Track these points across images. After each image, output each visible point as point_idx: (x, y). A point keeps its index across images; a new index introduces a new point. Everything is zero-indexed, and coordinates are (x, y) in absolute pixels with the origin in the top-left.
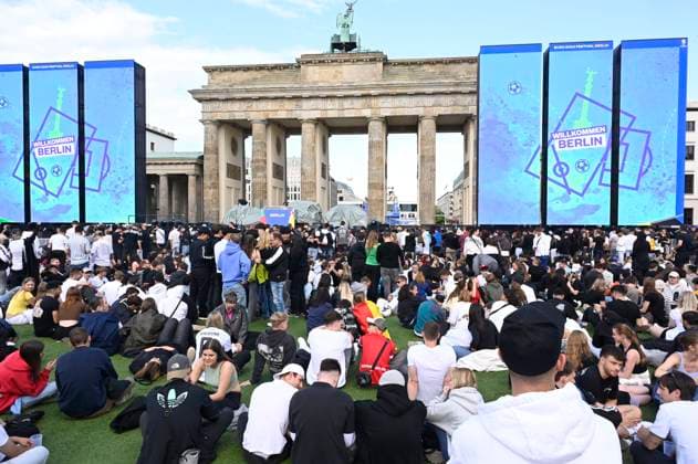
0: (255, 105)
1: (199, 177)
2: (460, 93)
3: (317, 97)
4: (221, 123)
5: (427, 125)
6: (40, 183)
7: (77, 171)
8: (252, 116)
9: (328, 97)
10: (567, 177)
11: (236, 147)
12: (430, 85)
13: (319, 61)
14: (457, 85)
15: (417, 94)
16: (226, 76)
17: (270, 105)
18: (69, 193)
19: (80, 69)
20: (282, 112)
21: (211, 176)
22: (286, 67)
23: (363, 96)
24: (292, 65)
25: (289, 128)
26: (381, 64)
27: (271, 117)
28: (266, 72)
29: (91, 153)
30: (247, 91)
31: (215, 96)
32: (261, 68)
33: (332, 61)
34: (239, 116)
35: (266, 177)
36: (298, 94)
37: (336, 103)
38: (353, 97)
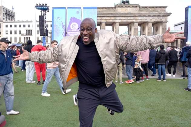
0: (103, 18)
2: (160, 16)
3: (121, 16)
8: (102, 21)
9: (124, 16)
12: (152, 14)
14: (160, 14)
15: (148, 16)
17: (107, 18)
20: (111, 20)
22: (111, 8)
23: (134, 16)
24: (113, 7)
26: (138, 8)
27: (108, 21)
30: (102, 14)
32: (104, 8)
33: (125, 7)
36: (116, 15)
37: (126, 18)
38: (131, 16)
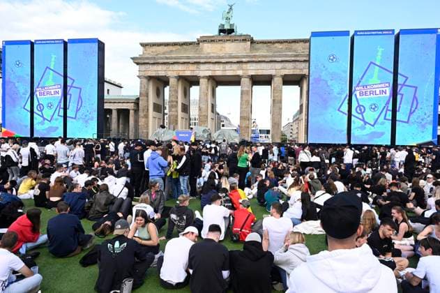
0: (171, 67)
1: (137, 111)
2: (298, 61)
3: (210, 63)
4: (150, 78)
5: (277, 81)
6: (40, 113)
7: (62, 106)
8: (169, 74)
9: (216, 63)
10: (364, 114)
11: (159, 93)
12: (280, 56)
13: (211, 40)
14: (296, 56)
15: (271, 61)
16: (154, 49)
17: (180, 67)
18: (57, 119)
19: (65, 44)
20: (188, 71)
21: (143, 110)
22: (191, 44)
23: (238, 62)
24: (194, 42)
25: (192, 81)
26: (249, 43)
27: (181, 74)
28: (179, 47)
29: (71, 95)
30: (167, 58)
31: (147, 61)
32: (175, 44)
33: (219, 41)
34: (162, 74)
35: (177, 111)
36: (198, 60)
37: (221, 67)
38: (231, 62)
